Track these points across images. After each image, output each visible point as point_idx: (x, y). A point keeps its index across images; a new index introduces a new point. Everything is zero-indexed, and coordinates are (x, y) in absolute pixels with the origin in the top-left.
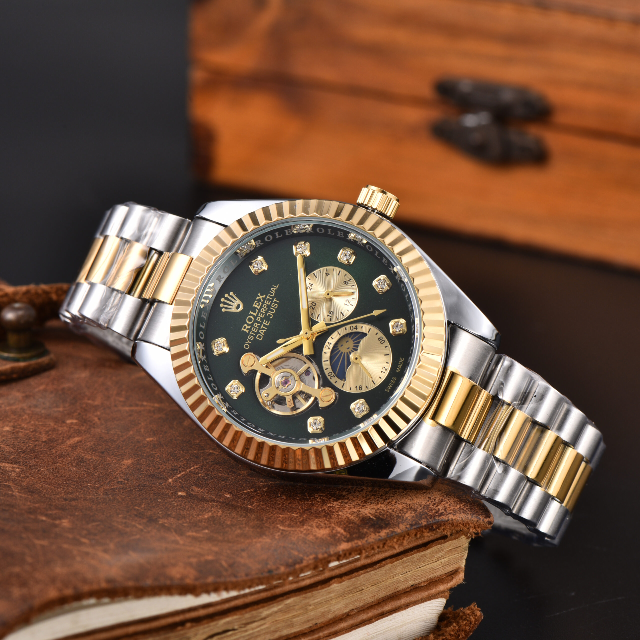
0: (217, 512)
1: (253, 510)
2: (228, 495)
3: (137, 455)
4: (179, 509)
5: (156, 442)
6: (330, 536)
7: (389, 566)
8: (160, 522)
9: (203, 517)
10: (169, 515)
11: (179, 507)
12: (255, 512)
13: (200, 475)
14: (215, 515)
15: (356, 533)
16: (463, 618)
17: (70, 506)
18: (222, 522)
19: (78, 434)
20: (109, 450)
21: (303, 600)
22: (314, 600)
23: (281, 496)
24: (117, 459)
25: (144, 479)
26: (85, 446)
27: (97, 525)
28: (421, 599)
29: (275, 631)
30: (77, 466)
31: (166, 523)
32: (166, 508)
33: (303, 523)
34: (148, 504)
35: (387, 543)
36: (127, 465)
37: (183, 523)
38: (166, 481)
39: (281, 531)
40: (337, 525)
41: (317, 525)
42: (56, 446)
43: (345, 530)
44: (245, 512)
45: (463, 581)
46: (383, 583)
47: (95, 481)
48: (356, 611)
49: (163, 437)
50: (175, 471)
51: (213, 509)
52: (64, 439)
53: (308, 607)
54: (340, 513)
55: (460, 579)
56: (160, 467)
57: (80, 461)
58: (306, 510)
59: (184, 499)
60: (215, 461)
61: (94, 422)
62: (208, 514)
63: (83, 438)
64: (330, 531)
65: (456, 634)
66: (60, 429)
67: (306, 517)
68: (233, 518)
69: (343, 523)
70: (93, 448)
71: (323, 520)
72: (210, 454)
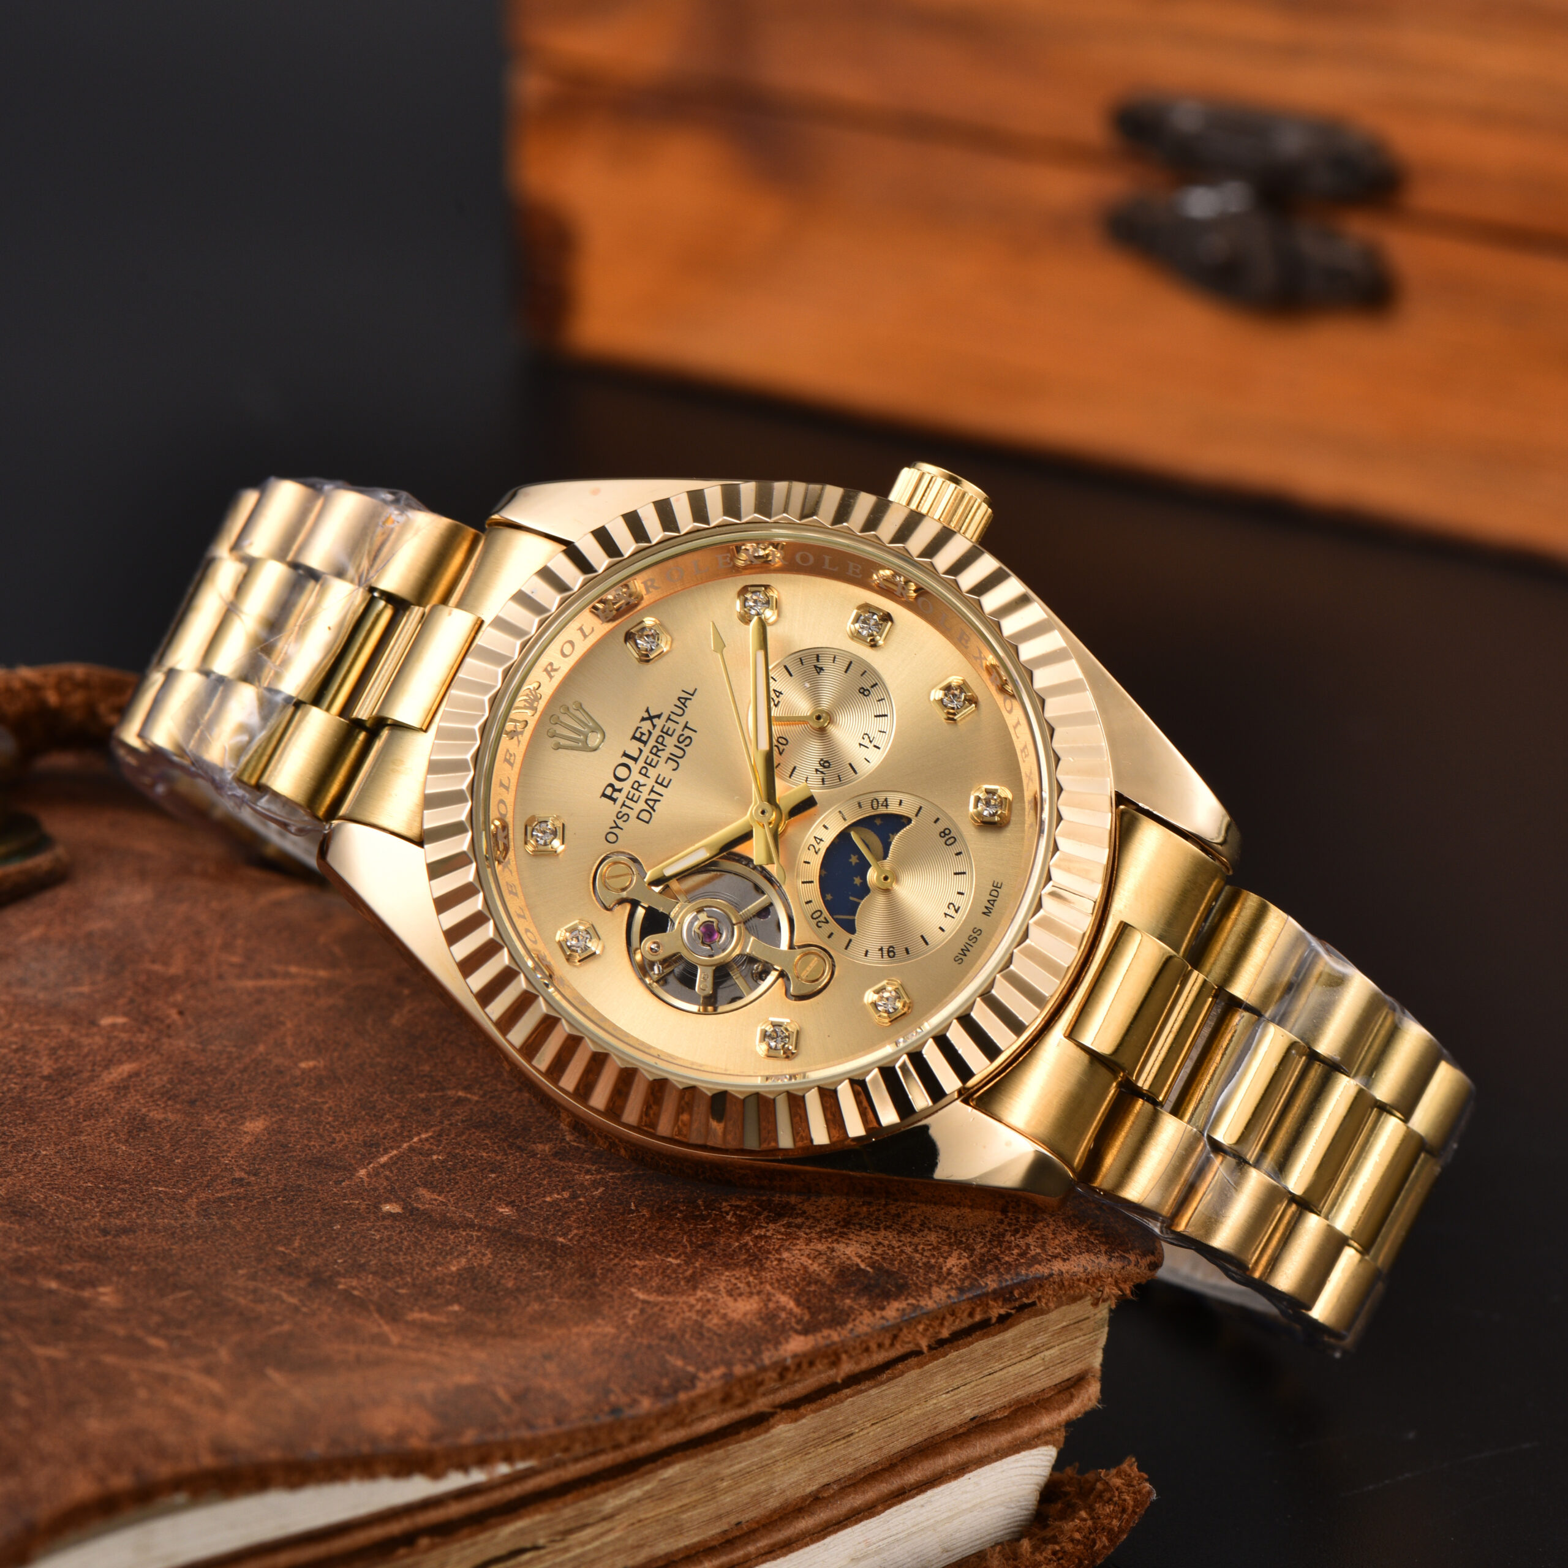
0: (479, 1256)
1: (570, 1248)
2: (505, 1210)
3: (278, 1106)
4: (386, 1249)
5: (324, 1073)
6: (761, 1319)
7: (914, 1374)
8: (341, 1287)
9: (445, 1271)
10: (362, 1267)
11: (387, 1245)
12: (574, 1255)
13: (435, 1157)
14: (475, 1264)
15: (826, 1310)
16: (1105, 1498)
17: (117, 1248)
18: (494, 1283)
19: (129, 1053)
20: (207, 1096)
21: (705, 1467)
22: (731, 1466)
23: (637, 1211)
24: (229, 1119)
25: (297, 1171)
26: (148, 1085)
27: (186, 1299)
28: (996, 1452)
29: (639, 1547)
30: (130, 1140)
31: (354, 1288)
32: (354, 1246)
33: (693, 1282)
34: (310, 1237)
35: (901, 1335)
36: (253, 1135)
37: (398, 1287)
38: (353, 1175)
39: (640, 1305)
40: (779, 1288)
41: (729, 1287)
42: (76, 1089)
43: (798, 1303)
44: (549, 1253)
45: (1099, 1403)
46: (901, 1415)
47: (175, 1179)
48: (835, 1487)
49: (340, 1058)
50: (372, 1147)
51: (469, 1248)
52: (96, 1067)
53: (716, 1483)
54: (785, 1255)
55: (1090, 1399)
56: (334, 1139)
57: (138, 1126)
58: (700, 1246)
59: (397, 1224)
60: (471, 1119)
61: (168, 1021)
62: (458, 1262)
63: (144, 1065)
64: (762, 1305)
65: (1088, 1539)
66: (86, 1041)
67: (701, 1265)
68: (521, 1270)
69: (792, 1282)
70: (167, 1092)
71: (743, 1275)
72: (459, 1101)
